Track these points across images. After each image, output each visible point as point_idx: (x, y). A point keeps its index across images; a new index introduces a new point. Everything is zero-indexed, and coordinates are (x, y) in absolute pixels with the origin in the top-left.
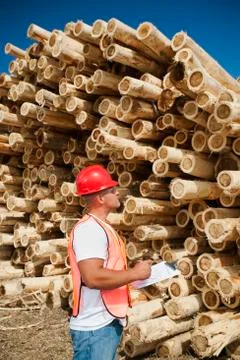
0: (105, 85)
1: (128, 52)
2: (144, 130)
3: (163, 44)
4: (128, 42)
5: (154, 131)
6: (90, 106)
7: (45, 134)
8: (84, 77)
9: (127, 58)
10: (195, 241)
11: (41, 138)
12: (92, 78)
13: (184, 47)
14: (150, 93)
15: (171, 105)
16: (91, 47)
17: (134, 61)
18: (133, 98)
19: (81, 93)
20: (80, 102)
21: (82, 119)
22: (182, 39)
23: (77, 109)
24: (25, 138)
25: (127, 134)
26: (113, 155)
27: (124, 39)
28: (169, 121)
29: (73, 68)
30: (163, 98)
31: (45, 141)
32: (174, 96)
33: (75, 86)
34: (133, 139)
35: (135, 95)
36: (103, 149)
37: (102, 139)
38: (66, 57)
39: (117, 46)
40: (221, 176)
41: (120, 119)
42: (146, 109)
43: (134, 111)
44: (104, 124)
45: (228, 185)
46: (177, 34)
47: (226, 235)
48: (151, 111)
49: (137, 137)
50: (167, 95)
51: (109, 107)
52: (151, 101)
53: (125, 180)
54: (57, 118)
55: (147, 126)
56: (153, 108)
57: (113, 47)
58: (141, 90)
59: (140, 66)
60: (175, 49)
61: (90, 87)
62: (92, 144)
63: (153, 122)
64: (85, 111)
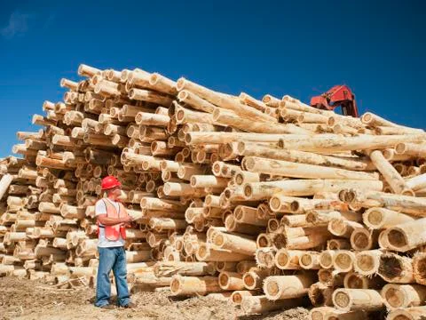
1: (145, 93)
2: (158, 148)
3: (170, 87)
4: (145, 86)
5: (167, 148)
6: (122, 130)
7: (91, 152)
8: (117, 109)
9: (144, 97)
11: (88, 155)
12: (122, 110)
13: (184, 88)
14: (161, 122)
15: (175, 130)
16: (122, 86)
17: (149, 98)
18: (146, 126)
19: (115, 121)
20: (114, 128)
21: (116, 141)
22: (182, 82)
23: (112, 133)
24: (76, 156)
25: (148, 151)
26: (135, 167)
27: (140, 84)
29: (111, 101)
30: (171, 125)
31: (92, 158)
33: (111, 116)
34: (151, 155)
35: (148, 124)
38: (106, 93)
39: (135, 90)
41: (142, 140)
42: (159, 133)
43: (148, 135)
44: (132, 145)
45: (195, 184)
46: (179, 79)
48: (163, 134)
49: (154, 153)
50: (173, 123)
51: (133, 132)
52: (162, 127)
53: (151, 187)
54: (100, 139)
55: (161, 145)
56: (164, 132)
57: (133, 90)
58: (151, 120)
60: (178, 90)
61: (121, 116)
63: (166, 141)
64: (119, 134)
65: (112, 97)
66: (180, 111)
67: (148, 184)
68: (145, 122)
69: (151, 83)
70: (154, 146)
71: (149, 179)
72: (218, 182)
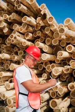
0: (16, 19)
1: (25, 8)
2: (30, 36)
3: (37, 7)
4: (25, 4)
5: (33, 37)
6: (9, 26)
8: (7, 15)
9: (25, 10)
10: (46, 75)
12: (11, 16)
14: (33, 24)
15: (39, 28)
16: (10, 5)
17: (27, 12)
18: (27, 24)
19: (6, 21)
20: (5, 24)
21: (6, 30)
22: (44, 6)
23: (4, 27)
25: (23, 37)
26: (18, 44)
27: (24, 3)
28: (39, 34)
29: (3, 11)
30: (37, 26)
32: (41, 25)
33: (3, 18)
34: (25, 39)
36: (14, 42)
37: (15, 38)
39: (22, 5)
40: (59, 53)
41: (21, 32)
42: (31, 29)
43: (27, 29)
44: (15, 33)
45: (61, 56)
46: (42, 4)
47: (60, 72)
48: (32, 30)
50: (38, 25)
51: (17, 27)
52: (32, 26)
53: (21, 53)
55: (31, 35)
56: (33, 29)
57: (20, 5)
58: (30, 22)
59: (29, 13)
60: (41, 9)
61: (10, 19)
62: (10, 40)
63: (33, 34)
64: (7, 28)
65: (3, 10)
66: (50, 17)
67: (19, 52)
68: (28, 21)
69: (30, 3)
70: (27, 35)
71: (19, 50)
72: (69, 55)
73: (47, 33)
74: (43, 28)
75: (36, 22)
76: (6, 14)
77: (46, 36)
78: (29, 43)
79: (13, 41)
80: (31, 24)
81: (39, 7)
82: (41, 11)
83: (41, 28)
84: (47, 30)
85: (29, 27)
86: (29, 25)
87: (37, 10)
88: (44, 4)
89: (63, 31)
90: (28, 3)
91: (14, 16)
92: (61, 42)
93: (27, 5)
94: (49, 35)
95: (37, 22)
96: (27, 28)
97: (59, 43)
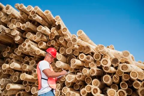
0: (30, 28)
1: (40, 18)
2: (43, 45)
3: (52, 18)
4: (41, 15)
5: (47, 46)
6: (21, 34)
8: (21, 24)
9: (40, 20)
12: (24, 24)
13: (59, 20)
14: (47, 33)
15: (54, 38)
16: (24, 14)
17: (42, 21)
18: (42, 33)
19: (19, 29)
20: (18, 32)
21: (18, 39)
22: (58, 18)
23: (16, 34)
25: (37, 46)
26: (31, 53)
28: (53, 43)
29: (15, 20)
30: (51, 35)
32: (55, 35)
33: (16, 26)
34: (39, 48)
36: (27, 50)
37: (29, 46)
39: (37, 15)
40: (72, 61)
41: (35, 40)
42: (45, 38)
43: (41, 38)
44: (27, 41)
45: (74, 63)
47: (73, 79)
49: (40, 47)
50: (53, 34)
51: (30, 36)
53: (33, 63)
56: (47, 38)
57: (36, 15)
58: (45, 31)
59: (44, 23)
60: (56, 20)
61: (23, 27)
62: (21, 48)
63: (46, 43)
64: (19, 36)
66: (64, 28)
67: (30, 62)
68: (43, 30)
69: (45, 14)
70: (41, 44)
71: (31, 60)
72: (82, 63)
73: (61, 42)
74: (57, 38)
75: (50, 32)
76: (19, 22)
77: (60, 45)
78: (43, 52)
79: (25, 49)
80: (45, 34)
81: (54, 18)
82: (55, 22)
83: (55, 38)
84: (61, 40)
85: (44, 36)
86: (44, 34)
87: (51, 21)
88: (58, 16)
89: (75, 41)
90: (43, 14)
91: (28, 25)
92: (74, 51)
93: (43, 16)
94: (63, 44)
95: (52, 32)
96: (41, 36)
97: (73, 52)
